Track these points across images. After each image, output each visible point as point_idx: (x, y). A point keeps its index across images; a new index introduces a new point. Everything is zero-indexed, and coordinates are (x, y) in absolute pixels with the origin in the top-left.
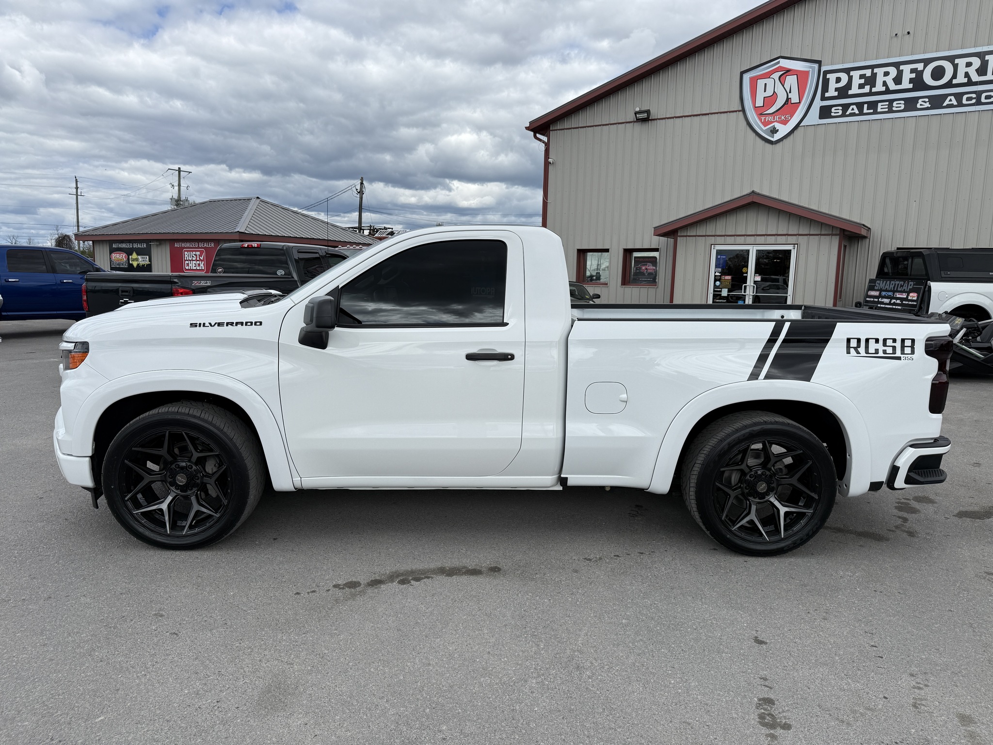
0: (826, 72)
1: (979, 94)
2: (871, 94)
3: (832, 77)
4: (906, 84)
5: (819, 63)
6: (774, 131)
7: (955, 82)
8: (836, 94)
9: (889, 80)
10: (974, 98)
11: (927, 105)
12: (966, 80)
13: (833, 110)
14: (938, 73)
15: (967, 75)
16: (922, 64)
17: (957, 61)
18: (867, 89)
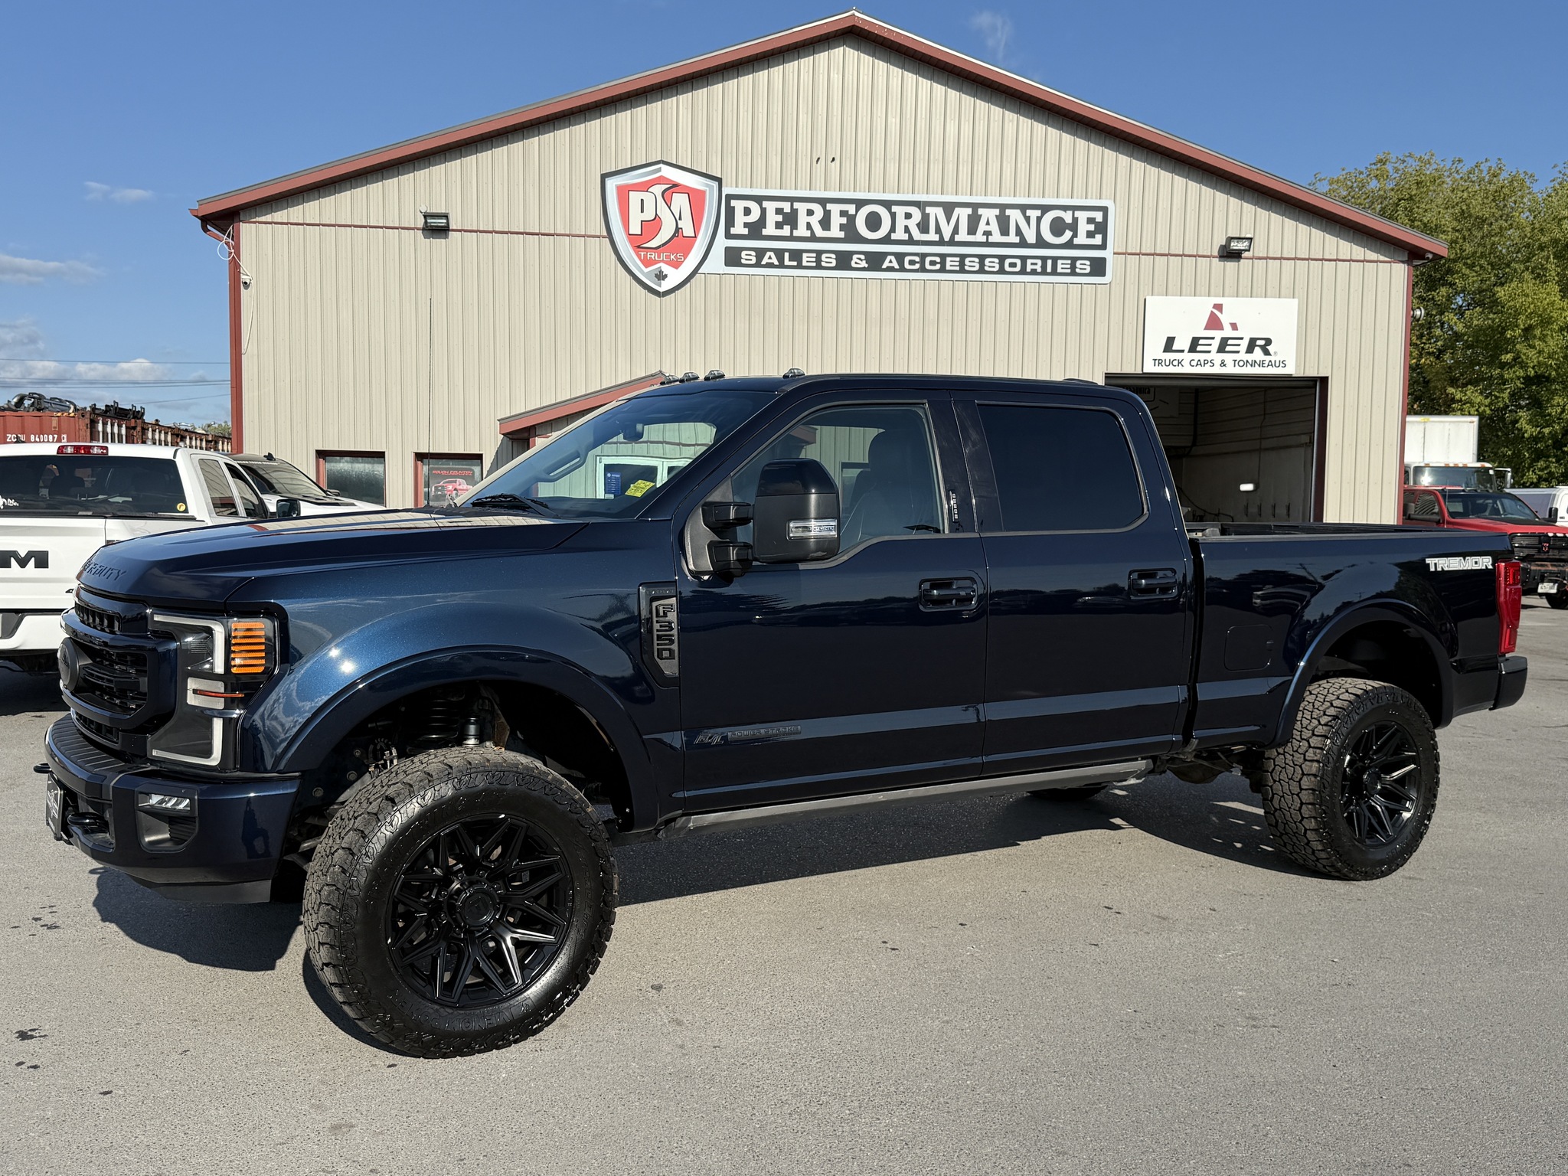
0: (730, 197)
1: (923, 256)
2: (791, 238)
3: (739, 206)
4: (835, 232)
5: (719, 180)
6: (661, 276)
7: (894, 236)
8: (745, 231)
9: (815, 221)
10: (918, 262)
11: (864, 264)
12: (906, 237)
13: (744, 253)
14: (874, 222)
15: (907, 230)
16: (854, 206)
17: (894, 209)
18: (786, 231)
